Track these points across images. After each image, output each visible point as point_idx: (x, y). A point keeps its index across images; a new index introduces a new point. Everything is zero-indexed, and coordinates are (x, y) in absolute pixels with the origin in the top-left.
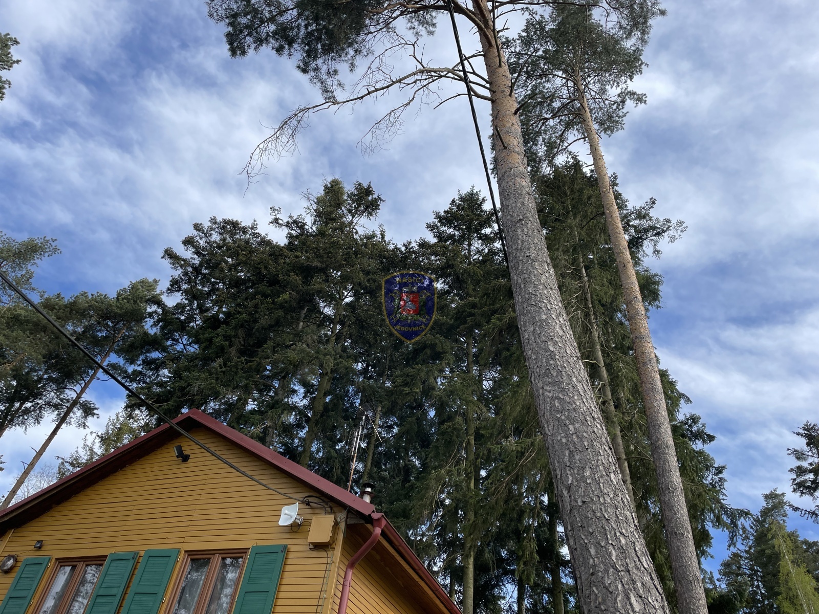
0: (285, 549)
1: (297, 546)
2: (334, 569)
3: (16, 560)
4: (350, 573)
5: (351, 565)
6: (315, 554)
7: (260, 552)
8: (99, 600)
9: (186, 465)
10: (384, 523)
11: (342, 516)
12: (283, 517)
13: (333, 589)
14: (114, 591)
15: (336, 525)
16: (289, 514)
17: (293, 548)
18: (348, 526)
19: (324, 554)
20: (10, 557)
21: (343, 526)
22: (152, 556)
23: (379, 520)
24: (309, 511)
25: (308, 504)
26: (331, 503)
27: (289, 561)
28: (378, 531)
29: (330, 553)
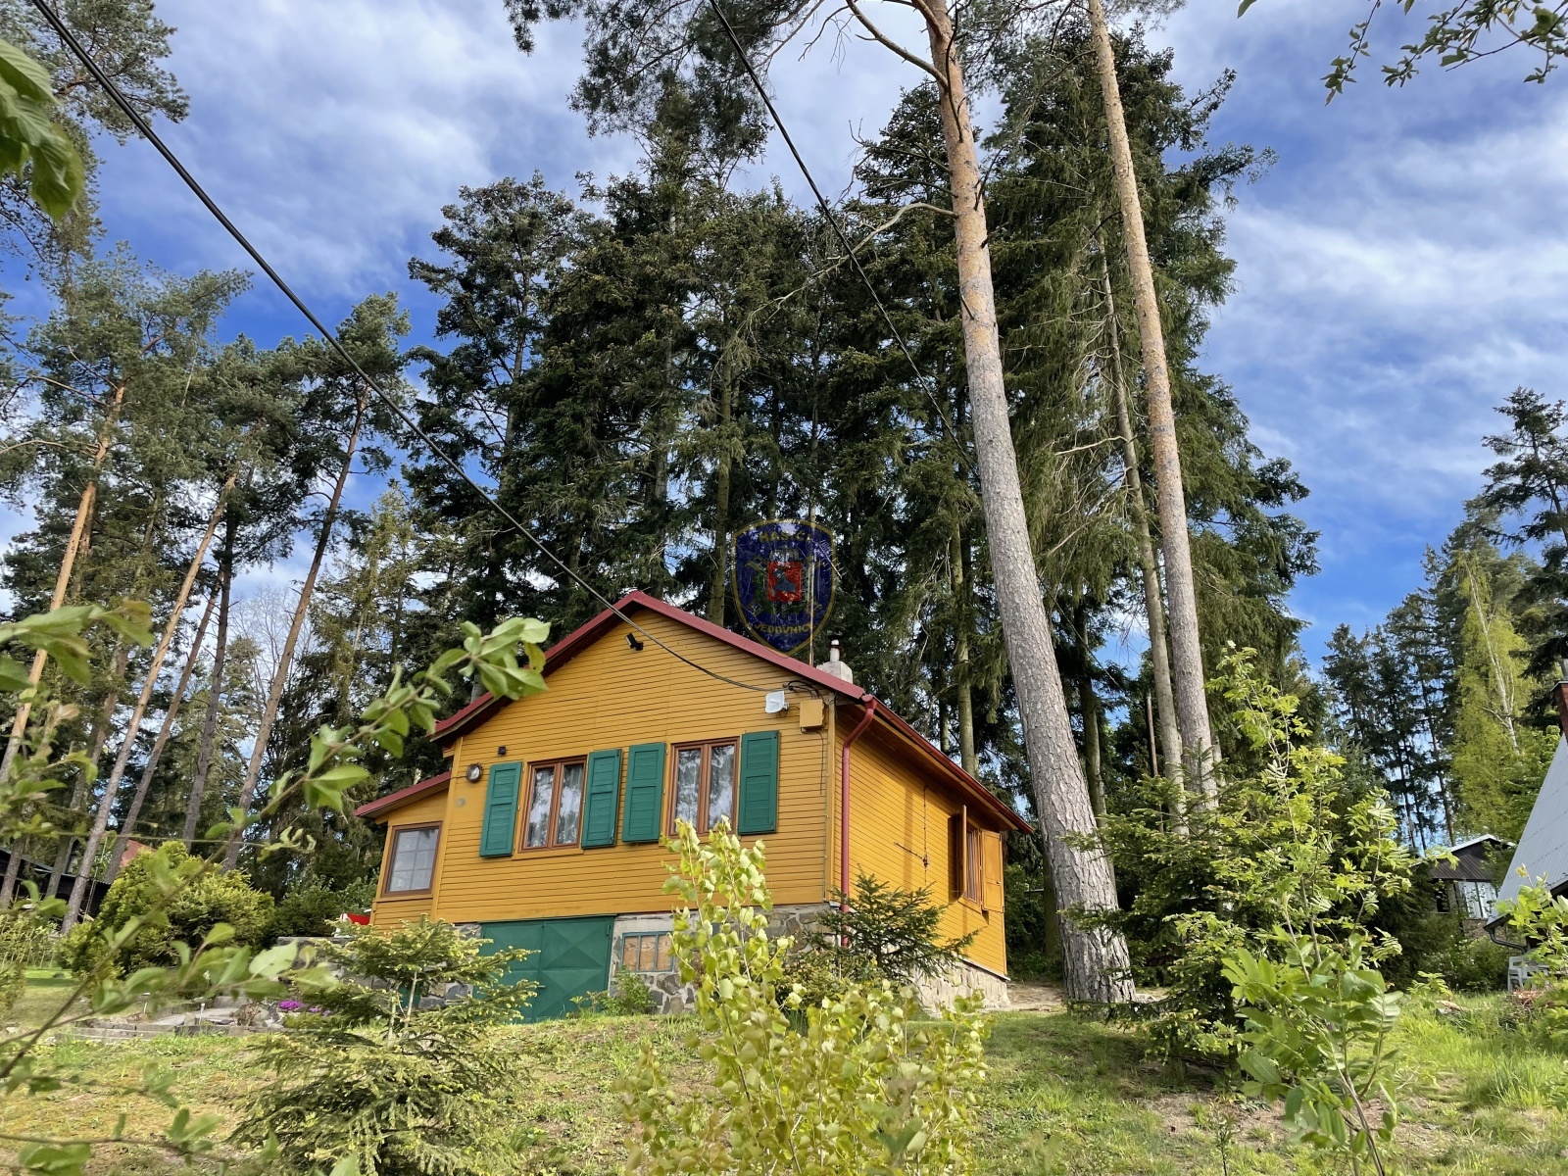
0: (777, 734)
1: (787, 730)
2: (831, 749)
3: (481, 768)
4: (847, 751)
5: (847, 745)
6: (808, 737)
7: (752, 739)
8: (594, 798)
9: (640, 654)
10: (875, 703)
11: (831, 698)
12: (768, 704)
13: (833, 768)
14: (609, 788)
15: (826, 706)
16: (776, 701)
17: (784, 733)
18: (837, 707)
19: (817, 736)
20: (473, 767)
21: (832, 707)
22: (637, 751)
23: (870, 702)
24: (793, 695)
25: (791, 688)
26: (816, 687)
27: (783, 746)
28: (870, 712)
29: (824, 735)
